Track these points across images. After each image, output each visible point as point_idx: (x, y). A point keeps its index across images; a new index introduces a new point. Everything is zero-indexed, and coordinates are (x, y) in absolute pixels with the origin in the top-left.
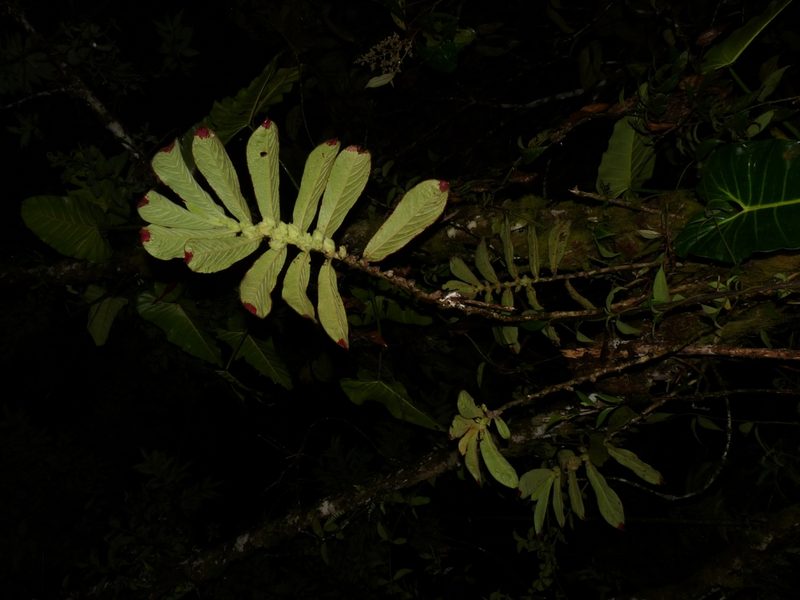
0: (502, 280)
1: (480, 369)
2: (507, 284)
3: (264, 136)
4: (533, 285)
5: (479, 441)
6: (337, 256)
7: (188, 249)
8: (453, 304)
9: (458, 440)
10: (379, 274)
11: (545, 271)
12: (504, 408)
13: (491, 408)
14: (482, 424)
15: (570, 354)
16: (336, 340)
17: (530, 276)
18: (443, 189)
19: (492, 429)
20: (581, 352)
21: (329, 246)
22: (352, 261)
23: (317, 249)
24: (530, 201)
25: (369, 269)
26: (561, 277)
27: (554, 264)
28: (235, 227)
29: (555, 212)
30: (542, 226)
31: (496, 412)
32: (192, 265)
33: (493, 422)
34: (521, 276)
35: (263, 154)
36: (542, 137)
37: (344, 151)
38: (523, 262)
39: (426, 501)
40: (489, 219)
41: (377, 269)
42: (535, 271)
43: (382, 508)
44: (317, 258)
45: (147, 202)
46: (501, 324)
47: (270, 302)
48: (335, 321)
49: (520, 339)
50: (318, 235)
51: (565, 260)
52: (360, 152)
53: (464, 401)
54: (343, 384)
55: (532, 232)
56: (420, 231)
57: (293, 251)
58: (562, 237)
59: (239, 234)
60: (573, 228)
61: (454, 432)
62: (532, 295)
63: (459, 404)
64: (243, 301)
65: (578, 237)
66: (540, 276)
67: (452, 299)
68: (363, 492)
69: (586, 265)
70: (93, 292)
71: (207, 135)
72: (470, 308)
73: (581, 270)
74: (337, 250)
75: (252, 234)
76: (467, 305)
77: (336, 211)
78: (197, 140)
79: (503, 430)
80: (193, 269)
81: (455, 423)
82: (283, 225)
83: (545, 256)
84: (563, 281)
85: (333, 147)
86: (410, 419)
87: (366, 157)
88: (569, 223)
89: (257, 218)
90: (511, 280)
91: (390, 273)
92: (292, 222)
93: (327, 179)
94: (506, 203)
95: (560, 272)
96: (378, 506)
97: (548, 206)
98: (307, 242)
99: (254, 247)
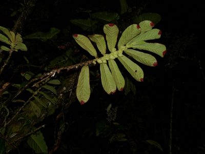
0: (42, 88)
1: (27, 61)
2: (40, 88)
3: (140, 76)
4: (33, 94)
5: (9, 39)
6: (95, 60)
7: (140, 29)
8: (51, 73)
9: (16, 34)
10: (79, 64)
11: (33, 99)
12: (10, 55)
13: (14, 52)
14: (13, 45)
15: (7, 84)
16: (78, 35)
17: (36, 95)
18: (82, 101)
19: (8, 46)
20: (4, 87)
21: (99, 61)
22: (90, 62)
23: (102, 58)
24: (52, 112)
25: (84, 63)
26: (28, 102)
27: (32, 103)
28: (128, 46)
29: (44, 115)
30: (44, 110)
31: (12, 52)
32: (135, 26)
33: (10, 48)
34: (38, 93)
35: (136, 71)
36: (63, 129)
37: (116, 89)
38: (41, 96)
39: (12, 15)
40: (58, 99)
41: (81, 65)
42: (36, 98)
43: (22, 4)
44: (100, 55)
45: (159, 34)
46: (33, 78)
47: (105, 32)
48: (82, 41)
49: (24, 77)
50: (105, 62)
51: (30, 106)
52: (112, 92)
53: (24, 47)
54: (59, 31)
55: (46, 106)
56: (78, 85)
57: (108, 52)
58: (36, 111)
59: (125, 45)
60: (35, 116)
61: (19, 36)
62: (31, 91)
63: (25, 45)
64: (115, 26)
65: (32, 114)
66: (33, 97)
67: (53, 74)
68: (31, 5)
69: (24, 109)
70: (130, 10)
71: (154, 64)
72: (46, 75)
73: (24, 108)
74: (96, 62)
75: (122, 48)
76: (48, 76)
77: (104, 72)
78: (156, 61)
79: (5, 48)
80: (134, 25)
81: (21, 38)
82: (116, 57)
83: (37, 103)
84: (26, 101)
85: (121, 88)
86: (35, 34)
87: (109, 93)
88: (38, 116)
89: (124, 53)
90: (40, 90)
91: (77, 67)
92: (114, 60)
93: (114, 78)
94: (58, 107)
95: (29, 102)
96: (24, 4)
97: (47, 115)
98: (106, 57)
99: (119, 45)
